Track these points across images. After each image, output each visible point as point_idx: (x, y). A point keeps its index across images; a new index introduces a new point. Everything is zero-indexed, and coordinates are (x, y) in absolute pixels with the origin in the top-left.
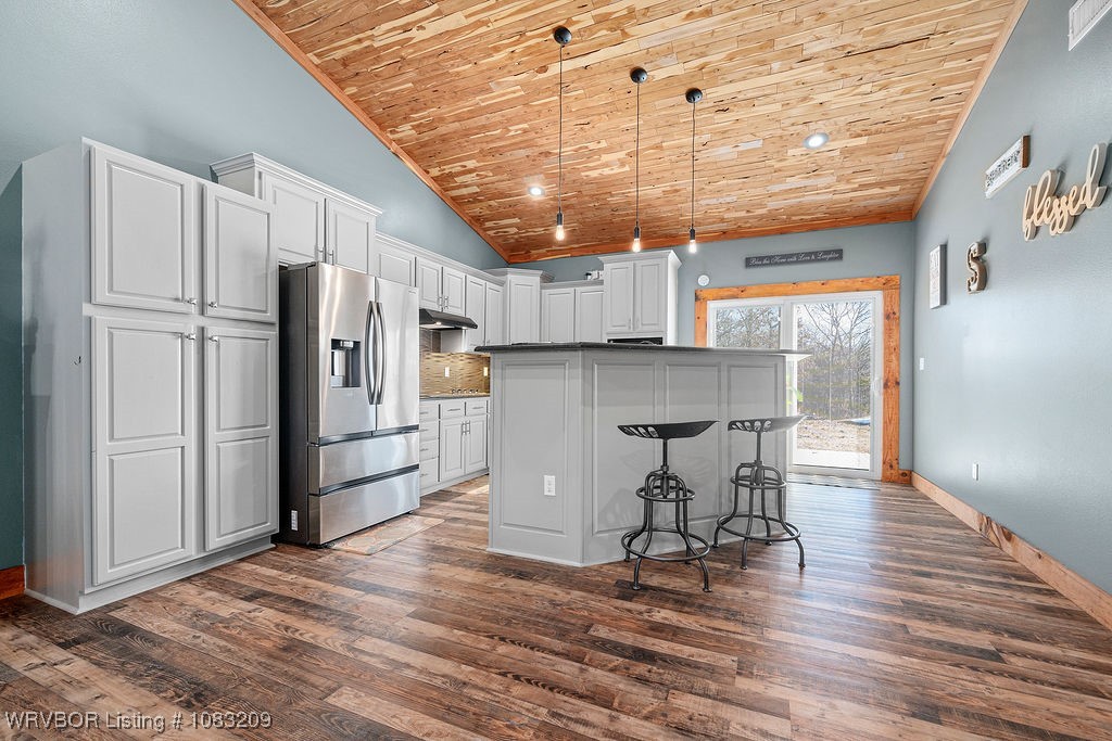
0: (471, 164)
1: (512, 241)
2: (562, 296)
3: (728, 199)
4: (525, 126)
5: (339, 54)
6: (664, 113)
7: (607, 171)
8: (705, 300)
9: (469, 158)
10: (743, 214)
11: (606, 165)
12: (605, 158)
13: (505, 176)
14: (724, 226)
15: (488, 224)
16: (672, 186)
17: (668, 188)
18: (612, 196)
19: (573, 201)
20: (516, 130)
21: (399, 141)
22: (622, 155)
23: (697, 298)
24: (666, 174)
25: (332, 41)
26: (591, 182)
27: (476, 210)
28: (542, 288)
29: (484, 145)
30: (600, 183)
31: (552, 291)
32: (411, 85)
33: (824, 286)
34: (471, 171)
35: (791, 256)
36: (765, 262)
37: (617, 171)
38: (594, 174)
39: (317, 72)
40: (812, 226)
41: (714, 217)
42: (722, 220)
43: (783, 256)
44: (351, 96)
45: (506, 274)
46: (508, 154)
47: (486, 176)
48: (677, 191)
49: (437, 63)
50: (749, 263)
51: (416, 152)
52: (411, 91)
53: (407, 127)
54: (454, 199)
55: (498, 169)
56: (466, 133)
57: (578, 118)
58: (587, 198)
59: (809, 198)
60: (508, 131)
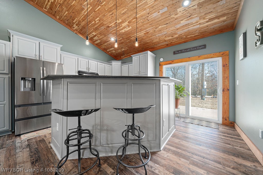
0: (94, 34)
1: (115, 54)
2: (125, 67)
3: (164, 33)
4: (98, 19)
5: (48, 7)
6: (131, 4)
7: (126, 30)
8: (162, 65)
9: (92, 32)
10: (171, 38)
11: (125, 27)
12: (124, 25)
13: (103, 36)
14: (167, 43)
15: (108, 50)
16: (146, 31)
17: (145, 32)
18: (131, 37)
19: (123, 41)
20: (97, 21)
21: (76, 30)
22: (126, 23)
23: (160, 65)
24: (143, 27)
25: (44, 3)
26: (123, 34)
27: (103, 47)
28: (122, 65)
30: (126, 34)
31: (123, 66)
32: (67, 12)
33: (199, 57)
34: (95, 36)
35: (188, 49)
36: (179, 52)
37: (128, 29)
38: (123, 31)
39: (47, 13)
40: (195, 39)
41: (162, 40)
42: (165, 41)
43: (185, 50)
44: (59, 19)
45: (112, 62)
46: (100, 29)
47: (99, 37)
48: (148, 33)
49: (67, 3)
50: (174, 53)
51: (81, 32)
52: (69, 13)
53: (75, 26)
54: (97, 44)
55: (100, 34)
56: (87, 24)
57: (109, 12)
58: (125, 39)
59: (191, 28)
60: (96, 21)
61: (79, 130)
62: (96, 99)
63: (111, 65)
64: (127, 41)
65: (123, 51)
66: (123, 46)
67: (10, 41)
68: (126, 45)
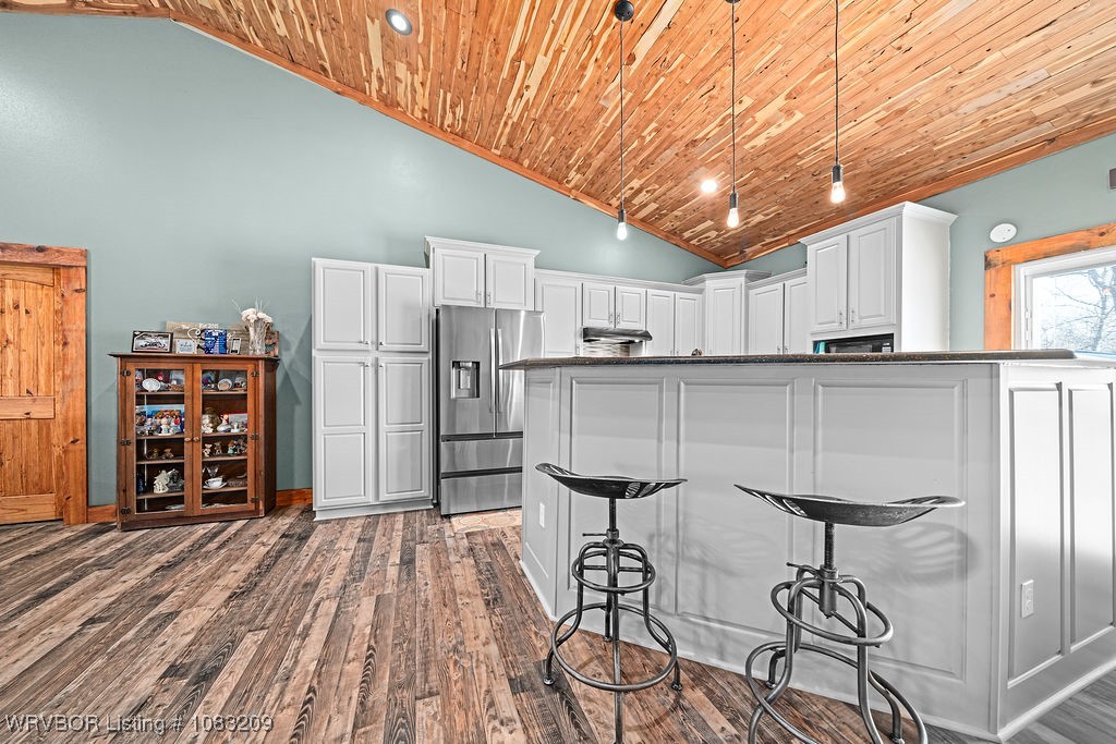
0: (636, 184)
1: (719, 244)
2: (767, 294)
3: (1028, 81)
4: (654, 125)
5: (504, 141)
6: (803, 15)
7: (774, 131)
8: (1007, 264)
9: (630, 179)
11: (767, 124)
12: (761, 116)
13: (670, 184)
14: (1046, 130)
15: (687, 235)
16: (887, 108)
17: (883, 114)
18: (801, 158)
19: (756, 182)
20: (650, 134)
21: (576, 187)
22: (780, 102)
23: (988, 265)
24: (869, 95)
25: (495, 133)
26: (761, 152)
27: (667, 224)
28: (748, 288)
29: (634, 162)
30: (773, 147)
31: (756, 291)
32: (552, 138)
34: (639, 191)
37: (786, 125)
38: (760, 141)
39: (501, 161)
41: (1009, 123)
42: (1034, 121)
44: (529, 167)
45: (703, 281)
46: (658, 160)
47: (655, 190)
48: (902, 111)
49: (555, 109)
51: (593, 190)
52: (557, 141)
53: (572, 173)
54: (643, 220)
55: (659, 179)
56: (613, 158)
57: (698, 87)
58: (770, 173)
60: (644, 138)
61: (613, 541)
62: (659, 440)
63: (701, 291)
64: (778, 176)
65: (755, 226)
66: (756, 206)
67: (428, 267)
68: (774, 197)
